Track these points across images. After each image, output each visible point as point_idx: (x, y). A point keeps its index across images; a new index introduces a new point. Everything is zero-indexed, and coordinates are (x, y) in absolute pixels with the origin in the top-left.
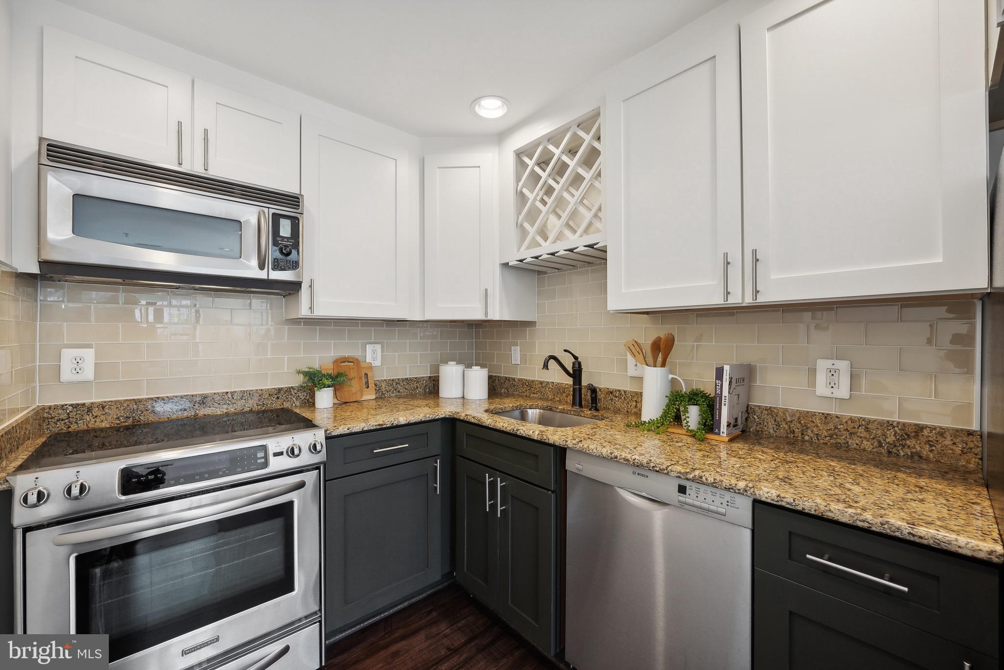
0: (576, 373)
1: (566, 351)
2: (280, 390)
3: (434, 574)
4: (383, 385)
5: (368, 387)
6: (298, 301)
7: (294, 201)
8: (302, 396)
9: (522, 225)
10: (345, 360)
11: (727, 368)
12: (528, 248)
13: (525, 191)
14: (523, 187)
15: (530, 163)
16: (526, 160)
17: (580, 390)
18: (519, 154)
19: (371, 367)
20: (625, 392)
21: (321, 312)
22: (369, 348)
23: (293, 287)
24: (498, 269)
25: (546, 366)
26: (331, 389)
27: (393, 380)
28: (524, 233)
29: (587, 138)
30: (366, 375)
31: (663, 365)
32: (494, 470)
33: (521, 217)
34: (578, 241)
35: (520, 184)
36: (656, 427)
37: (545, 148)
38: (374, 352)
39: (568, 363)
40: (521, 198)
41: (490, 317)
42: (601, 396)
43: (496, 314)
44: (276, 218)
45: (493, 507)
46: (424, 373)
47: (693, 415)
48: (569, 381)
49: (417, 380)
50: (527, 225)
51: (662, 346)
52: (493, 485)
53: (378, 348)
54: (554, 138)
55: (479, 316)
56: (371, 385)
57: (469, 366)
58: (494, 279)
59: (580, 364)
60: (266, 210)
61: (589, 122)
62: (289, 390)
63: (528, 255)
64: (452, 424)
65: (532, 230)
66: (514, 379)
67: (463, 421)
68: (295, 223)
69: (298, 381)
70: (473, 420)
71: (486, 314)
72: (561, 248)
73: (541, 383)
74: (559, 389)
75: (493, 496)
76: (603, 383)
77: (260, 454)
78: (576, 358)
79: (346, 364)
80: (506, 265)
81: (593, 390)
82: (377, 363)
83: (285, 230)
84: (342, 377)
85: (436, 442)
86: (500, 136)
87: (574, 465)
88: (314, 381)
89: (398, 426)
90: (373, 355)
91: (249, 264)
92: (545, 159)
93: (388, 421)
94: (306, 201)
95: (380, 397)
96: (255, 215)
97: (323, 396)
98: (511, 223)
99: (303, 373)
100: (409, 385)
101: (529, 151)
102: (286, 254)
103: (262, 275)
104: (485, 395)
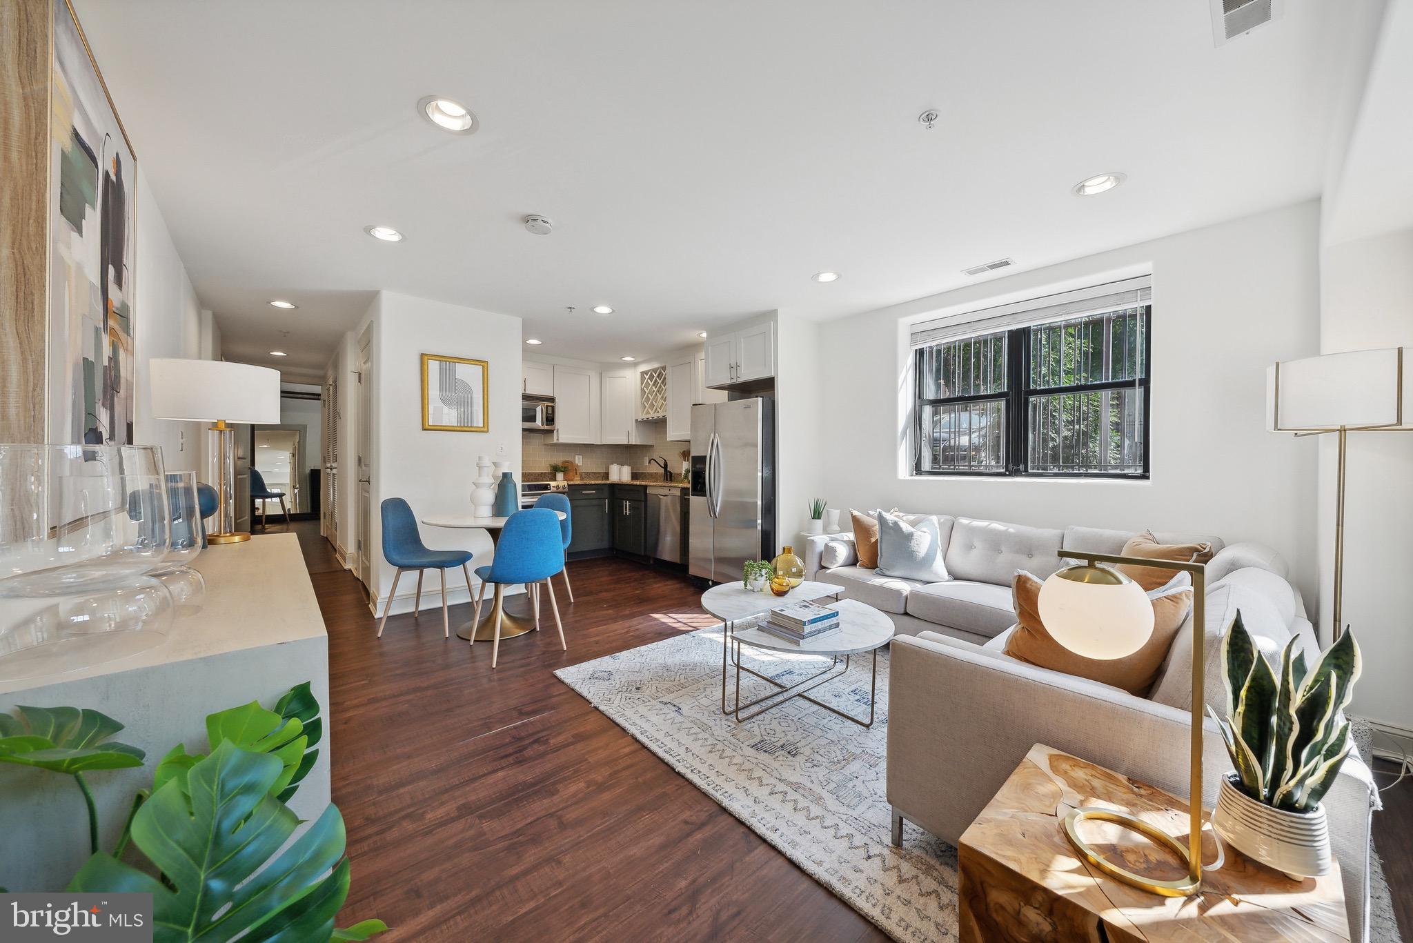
0: (665, 467)
1: (661, 457)
2: (540, 473)
3: (605, 544)
4: (583, 474)
5: (576, 474)
6: (552, 437)
7: (552, 400)
8: (549, 476)
9: (643, 403)
10: (567, 462)
12: (646, 414)
13: (644, 389)
14: (644, 387)
15: (647, 377)
16: (645, 376)
17: (664, 473)
18: (643, 373)
19: (577, 466)
21: (561, 441)
22: (577, 457)
23: (552, 431)
24: (633, 422)
25: (650, 462)
26: (562, 473)
27: (588, 472)
28: (644, 407)
29: (664, 374)
30: (576, 469)
32: (626, 500)
33: (643, 399)
34: (660, 415)
35: (643, 385)
37: (652, 373)
38: (579, 459)
40: (643, 391)
41: (631, 444)
42: (673, 475)
43: (632, 442)
44: (547, 407)
45: (626, 513)
46: (603, 470)
48: (662, 471)
49: (599, 473)
50: (645, 404)
52: (626, 505)
53: (580, 457)
54: (655, 370)
55: (626, 443)
56: (578, 474)
57: (622, 465)
58: (632, 427)
59: (666, 463)
60: (543, 404)
61: (664, 368)
62: (543, 473)
63: (645, 417)
64: (613, 486)
65: (647, 406)
66: (641, 473)
67: (619, 484)
68: (553, 408)
69: (547, 470)
70: (622, 483)
71: (629, 442)
72: (655, 416)
73: (652, 473)
74: (658, 474)
75: (626, 510)
76: (674, 471)
77: (549, 487)
78: (665, 461)
79: (567, 464)
80: (637, 421)
81: (670, 472)
82: (580, 464)
83: (550, 412)
84: (566, 469)
85: (606, 493)
86: (635, 365)
87: (649, 491)
88: (555, 469)
89: (591, 484)
90: (578, 460)
91: (539, 423)
92: (651, 377)
93: (588, 482)
94: (557, 400)
95: (582, 479)
96: (540, 407)
97: (560, 476)
98: (639, 403)
99: (551, 466)
100: (595, 475)
101: (646, 373)
102: (550, 420)
103: (542, 428)
104: (630, 479)
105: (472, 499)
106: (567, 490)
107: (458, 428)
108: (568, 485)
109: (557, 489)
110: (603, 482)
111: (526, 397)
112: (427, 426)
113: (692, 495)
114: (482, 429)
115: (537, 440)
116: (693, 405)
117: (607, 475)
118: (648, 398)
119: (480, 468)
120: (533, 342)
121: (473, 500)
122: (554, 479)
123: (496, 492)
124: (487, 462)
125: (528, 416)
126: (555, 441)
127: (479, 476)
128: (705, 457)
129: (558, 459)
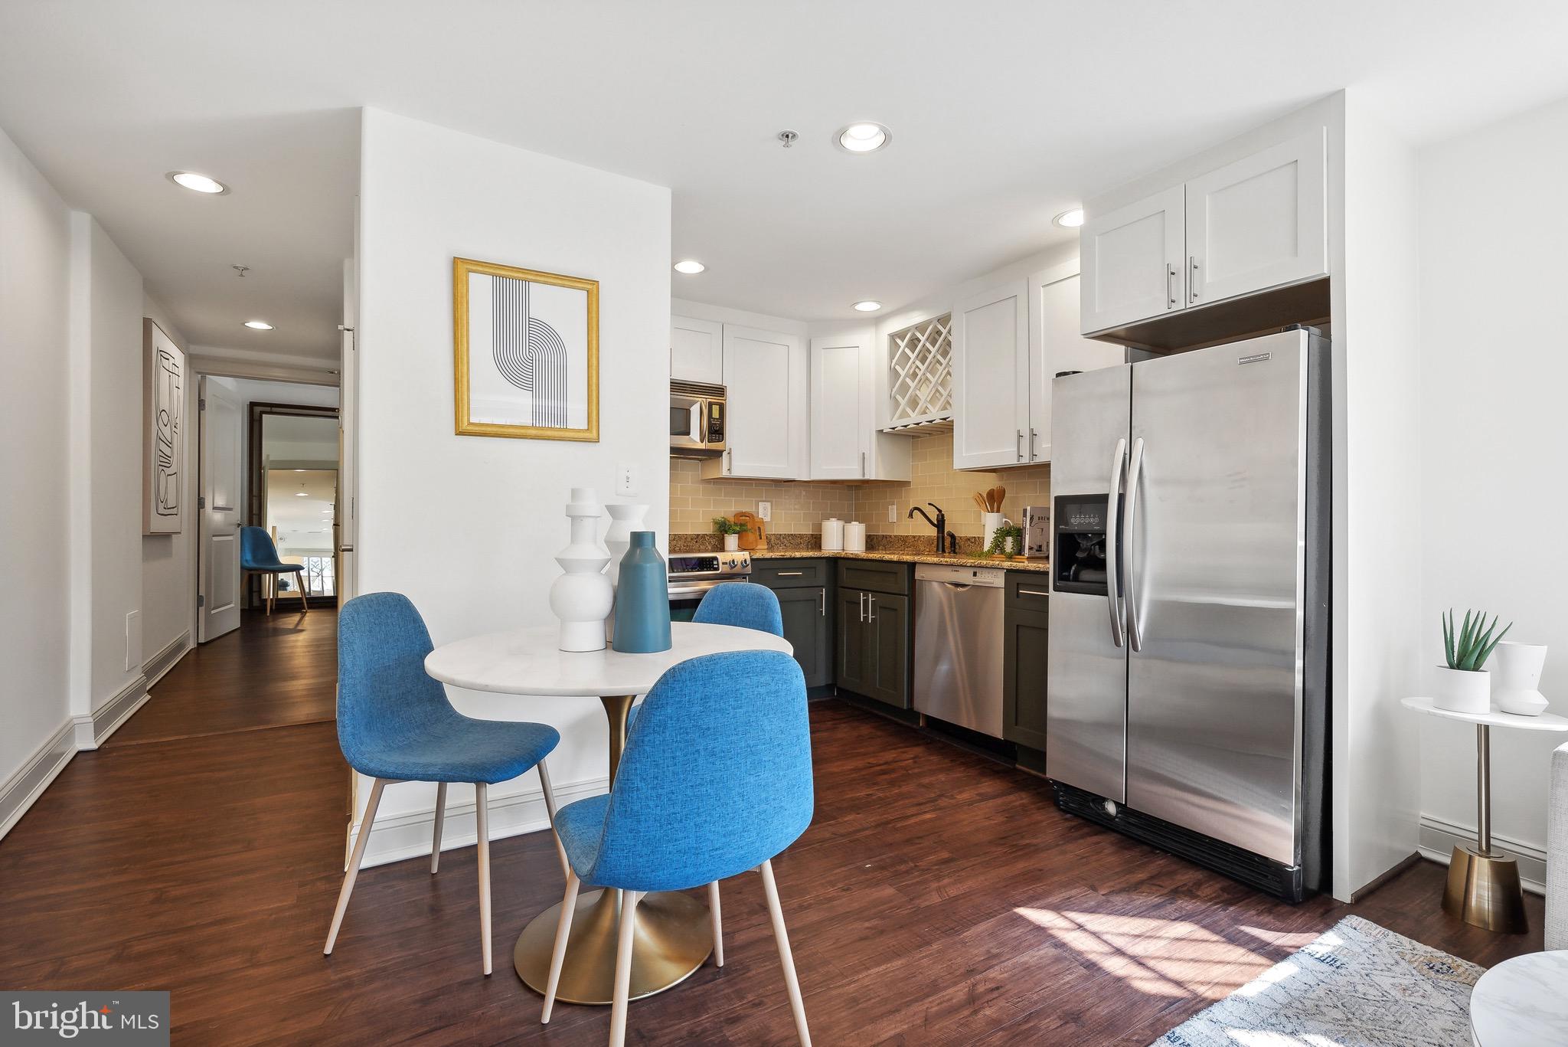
0: (940, 524)
1: (929, 504)
2: (698, 535)
4: (773, 538)
5: (761, 538)
6: (719, 466)
7: (719, 391)
8: (713, 541)
9: (895, 397)
10: (743, 514)
11: (1029, 508)
12: (901, 417)
13: (897, 367)
14: (896, 364)
15: (902, 344)
16: (899, 341)
17: (943, 537)
18: (893, 337)
19: (762, 522)
20: (979, 538)
21: (739, 472)
22: (761, 505)
23: (718, 454)
24: (874, 435)
25: (911, 516)
26: (737, 535)
27: (781, 535)
28: (897, 404)
29: (944, 332)
30: (759, 528)
31: (998, 511)
32: (866, 591)
33: (894, 390)
34: (935, 414)
35: (894, 361)
36: (990, 554)
37: (914, 334)
38: (765, 509)
39: (933, 515)
40: (894, 374)
41: (867, 477)
42: (960, 541)
43: (871, 475)
44: (710, 405)
45: (866, 617)
46: (807, 530)
47: (1009, 544)
49: (801, 536)
50: (899, 397)
51: (996, 497)
52: (866, 602)
53: (768, 505)
54: (922, 328)
55: (858, 476)
56: (764, 537)
57: (848, 521)
58: (870, 444)
59: (943, 516)
60: (704, 400)
61: (944, 320)
62: (704, 536)
63: (898, 424)
64: (834, 562)
65: (903, 402)
66: (890, 536)
67: (844, 558)
68: (721, 407)
69: (708, 529)
70: (851, 556)
71: (864, 475)
72: (923, 420)
73: (914, 537)
74: (929, 539)
75: (866, 611)
76: (961, 532)
77: (715, 563)
78: (940, 511)
79: (744, 518)
80: (881, 431)
81: (952, 536)
82: (767, 519)
83: (716, 414)
84: (743, 527)
85: (822, 576)
86: (877, 320)
87: (919, 574)
88: (723, 528)
89: (794, 559)
90: (764, 511)
91: (695, 439)
92: (913, 343)
93: (788, 554)
94: (729, 392)
95: (771, 548)
96: (698, 404)
97: (732, 541)
98: (887, 396)
99: (715, 523)
100: (794, 540)
101: (901, 335)
102: (716, 431)
103: (702, 446)
104: (863, 548)
105: (553, 602)
106: (749, 570)
107: (533, 432)
108: (752, 560)
109: (732, 568)
110: (810, 554)
111: (677, 386)
112: (464, 426)
113: (1056, 589)
114: (586, 435)
115: (692, 471)
116: (1058, 375)
117: (816, 541)
118: (905, 388)
119: (575, 518)
120: (690, 267)
121: (559, 610)
122: (721, 548)
123: (616, 583)
124: (591, 505)
125: (680, 423)
126: (725, 473)
127: (572, 541)
128: (1104, 499)
129: (728, 508)
